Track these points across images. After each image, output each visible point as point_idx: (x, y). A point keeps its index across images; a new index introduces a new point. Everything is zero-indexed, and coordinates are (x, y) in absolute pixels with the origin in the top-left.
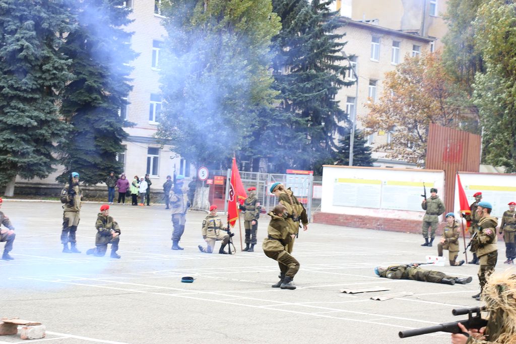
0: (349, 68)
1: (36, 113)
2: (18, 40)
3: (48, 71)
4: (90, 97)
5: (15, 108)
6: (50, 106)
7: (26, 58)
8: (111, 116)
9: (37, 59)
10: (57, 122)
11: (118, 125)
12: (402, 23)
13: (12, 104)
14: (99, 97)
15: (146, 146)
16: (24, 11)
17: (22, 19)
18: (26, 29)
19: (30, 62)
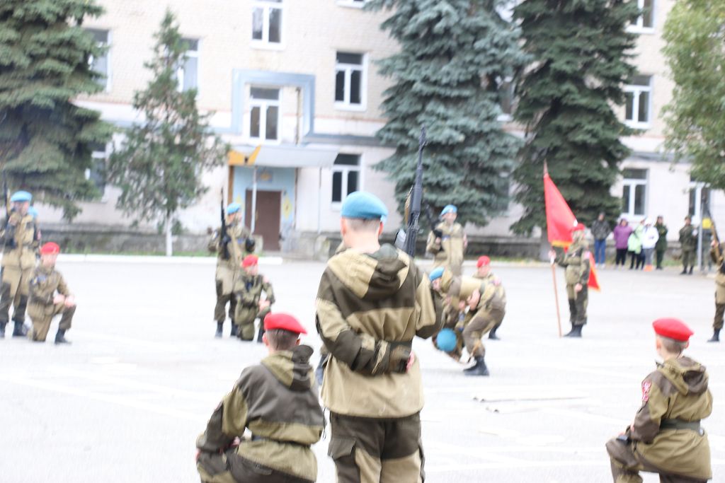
1: (462, 121)
2: (435, 4)
3: (484, 50)
4: (559, 91)
5: (432, 113)
6: (487, 108)
7: (447, 32)
8: (598, 120)
10: (500, 133)
11: (610, 135)
13: (430, 106)
14: (574, 88)
19: (454, 36)
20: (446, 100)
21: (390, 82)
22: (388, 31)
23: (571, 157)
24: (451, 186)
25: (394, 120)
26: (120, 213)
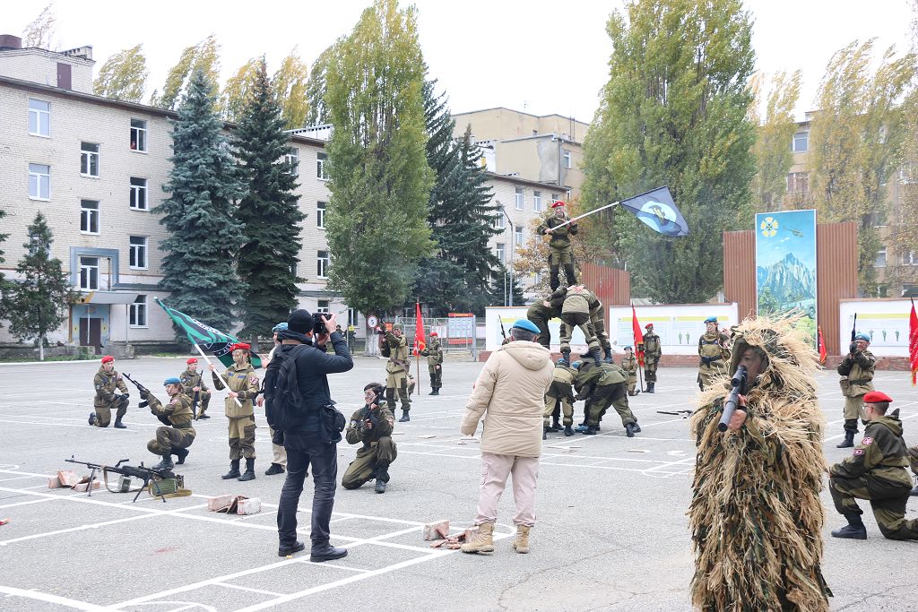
0: (498, 218)
1: (215, 275)
2: (196, 209)
3: (225, 235)
4: (264, 258)
5: (196, 271)
6: (227, 267)
7: (203, 225)
8: (283, 274)
9: (213, 225)
10: (234, 282)
11: (290, 281)
12: (540, 175)
13: (193, 268)
14: (271, 256)
15: (316, 299)
16: (201, 182)
17: (199, 190)
18: (203, 199)
19: (207, 228)
20: (204, 264)
21: (167, 253)
22: (165, 225)
23: (270, 294)
24: (210, 313)
25: (171, 275)
26: (12, 335)
